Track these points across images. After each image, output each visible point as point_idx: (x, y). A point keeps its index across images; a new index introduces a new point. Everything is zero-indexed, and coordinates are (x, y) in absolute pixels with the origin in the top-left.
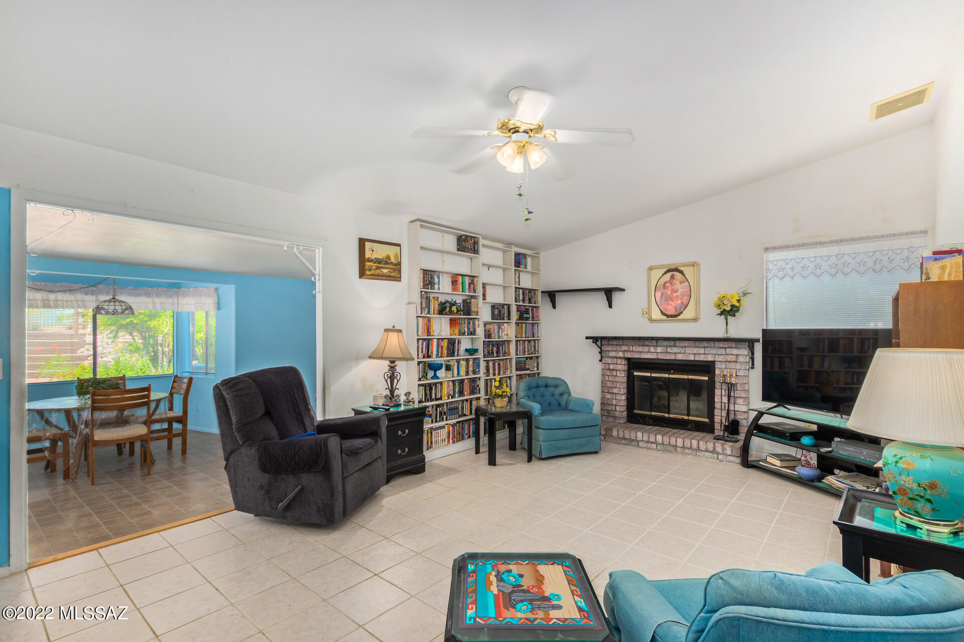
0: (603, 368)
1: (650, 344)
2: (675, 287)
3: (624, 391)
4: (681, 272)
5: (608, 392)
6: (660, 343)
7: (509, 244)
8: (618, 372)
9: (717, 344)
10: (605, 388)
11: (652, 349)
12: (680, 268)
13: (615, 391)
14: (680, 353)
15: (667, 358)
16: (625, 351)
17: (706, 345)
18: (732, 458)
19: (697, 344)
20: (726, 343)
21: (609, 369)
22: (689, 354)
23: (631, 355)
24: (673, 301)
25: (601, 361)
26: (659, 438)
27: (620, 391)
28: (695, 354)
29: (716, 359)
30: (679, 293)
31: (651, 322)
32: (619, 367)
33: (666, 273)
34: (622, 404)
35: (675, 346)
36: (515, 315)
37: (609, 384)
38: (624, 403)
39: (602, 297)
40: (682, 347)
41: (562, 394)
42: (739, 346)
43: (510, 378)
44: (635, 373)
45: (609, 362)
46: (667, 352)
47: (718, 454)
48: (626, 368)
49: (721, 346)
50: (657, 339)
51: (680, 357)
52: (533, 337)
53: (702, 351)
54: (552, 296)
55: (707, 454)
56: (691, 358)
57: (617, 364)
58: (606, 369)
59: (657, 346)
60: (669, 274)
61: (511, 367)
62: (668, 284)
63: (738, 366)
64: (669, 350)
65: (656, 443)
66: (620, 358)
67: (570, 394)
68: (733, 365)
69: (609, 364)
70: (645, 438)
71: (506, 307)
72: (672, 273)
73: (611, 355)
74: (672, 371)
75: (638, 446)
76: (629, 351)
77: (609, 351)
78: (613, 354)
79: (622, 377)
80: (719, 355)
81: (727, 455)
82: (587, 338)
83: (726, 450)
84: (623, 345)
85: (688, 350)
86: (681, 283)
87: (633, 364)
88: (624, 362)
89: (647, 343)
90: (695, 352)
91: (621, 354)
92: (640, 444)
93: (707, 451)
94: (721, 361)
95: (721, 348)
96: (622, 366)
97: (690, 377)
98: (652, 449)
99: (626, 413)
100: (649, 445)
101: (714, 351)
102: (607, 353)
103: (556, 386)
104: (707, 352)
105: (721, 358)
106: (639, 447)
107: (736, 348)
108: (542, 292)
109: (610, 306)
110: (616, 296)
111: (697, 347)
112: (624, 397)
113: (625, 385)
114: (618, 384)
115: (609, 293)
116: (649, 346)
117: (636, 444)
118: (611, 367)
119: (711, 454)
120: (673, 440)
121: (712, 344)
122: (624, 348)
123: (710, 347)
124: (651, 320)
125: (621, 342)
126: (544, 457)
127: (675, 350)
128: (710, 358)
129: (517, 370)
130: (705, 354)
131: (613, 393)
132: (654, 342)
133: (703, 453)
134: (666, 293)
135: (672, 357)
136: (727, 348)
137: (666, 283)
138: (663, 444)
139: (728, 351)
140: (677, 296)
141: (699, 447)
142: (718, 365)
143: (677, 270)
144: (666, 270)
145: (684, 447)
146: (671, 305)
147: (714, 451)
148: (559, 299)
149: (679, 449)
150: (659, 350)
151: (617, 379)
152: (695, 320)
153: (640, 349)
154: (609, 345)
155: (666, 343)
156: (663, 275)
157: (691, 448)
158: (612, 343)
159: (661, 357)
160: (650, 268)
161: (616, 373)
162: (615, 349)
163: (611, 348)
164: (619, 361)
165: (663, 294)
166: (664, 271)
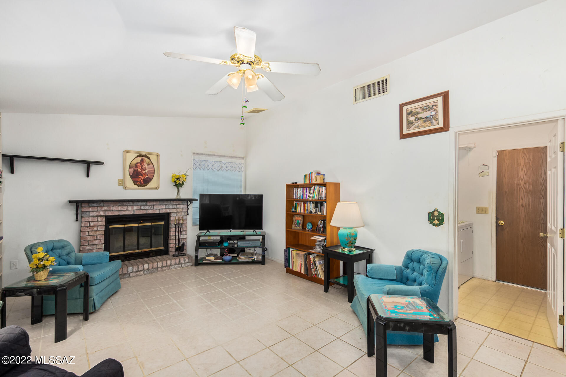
0: (82, 226)
1: (128, 204)
2: (144, 167)
4: (149, 158)
5: (88, 245)
8: (99, 227)
9: (172, 203)
10: (85, 242)
11: (130, 208)
12: (148, 155)
13: (96, 242)
14: (150, 209)
15: (141, 213)
16: (105, 211)
17: (166, 204)
18: (188, 264)
19: (161, 203)
20: (177, 202)
21: (90, 226)
22: (156, 209)
23: (111, 213)
24: (142, 176)
25: (76, 220)
26: (146, 266)
27: (101, 241)
28: (159, 209)
29: (172, 211)
30: (146, 171)
31: (126, 189)
32: (100, 223)
33: (137, 157)
35: (147, 205)
37: (89, 238)
39: (83, 167)
40: (151, 205)
41: (68, 254)
42: (183, 203)
44: (111, 227)
45: (90, 221)
46: (141, 209)
47: (182, 264)
48: (104, 223)
49: (174, 203)
50: (133, 201)
51: (150, 212)
53: (164, 207)
54: (11, 161)
55: (176, 266)
56: (157, 212)
57: (98, 221)
58: (86, 227)
59: (133, 206)
60: (140, 158)
62: (139, 164)
63: (183, 214)
64: (143, 208)
65: (144, 270)
66: (101, 216)
68: (180, 214)
69: (89, 222)
70: (135, 269)
72: (141, 158)
73: (91, 215)
74: (142, 222)
75: (129, 277)
76: (110, 210)
77: (89, 212)
78: (95, 214)
79: (101, 230)
80: (173, 209)
81: (186, 263)
82: (70, 202)
83: (186, 260)
84: (104, 206)
85: (155, 207)
86: (148, 165)
87: (110, 220)
88: (104, 219)
89: (125, 204)
90: (160, 208)
91: (102, 213)
92: (131, 275)
93: (176, 264)
94: (174, 212)
95: (175, 205)
96: (102, 222)
97: (153, 224)
98: (141, 275)
100: (138, 273)
101: (170, 207)
102: (88, 213)
103: (63, 247)
104: (167, 208)
105: (174, 211)
106: (131, 277)
107: (182, 204)
109: (88, 176)
110: (93, 169)
111: (161, 205)
112: (103, 246)
113: (103, 237)
114: (98, 236)
115: (88, 164)
116: (127, 206)
117: (128, 276)
118: (92, 224)
119: (178, 266)
120: (155, 265)
121: (169, 203)
122: (104, 208)
123: (169, 205)
125: (102, 204)
127: (147, 207)
128: (168, 211)
130: (165, 209)
131: (94, 245)
132: (131, 204)
133: (174, 266)
134: (138, 170)
135: (145, 212)
136: (178, 204)
137: (137, 163)
138: (148, 269)
139: (178, 206)
140: (145, 173)
141: (171, 264)
142: (172, 215)
143: (145, 156)
144: (138, 154)
145: (162, 267)
146: (140, 178)
147: (180, 263)
148: (17, 165)
149: (159, 269)
150: (135, 208)
151: (98, 233)
152: (157, 188)
153: (120, 208)
154: (90, 207)
155: (140, 204)
156: (136, 157)
157: (167, 266)
158: (93, 205)
159: (136, 213)
160: (126, 152)
161: (95, 229)
162: (96, 210)
163: (90, 209)
164: (100, 219)
165: (135, 170)
166: (136, 155)
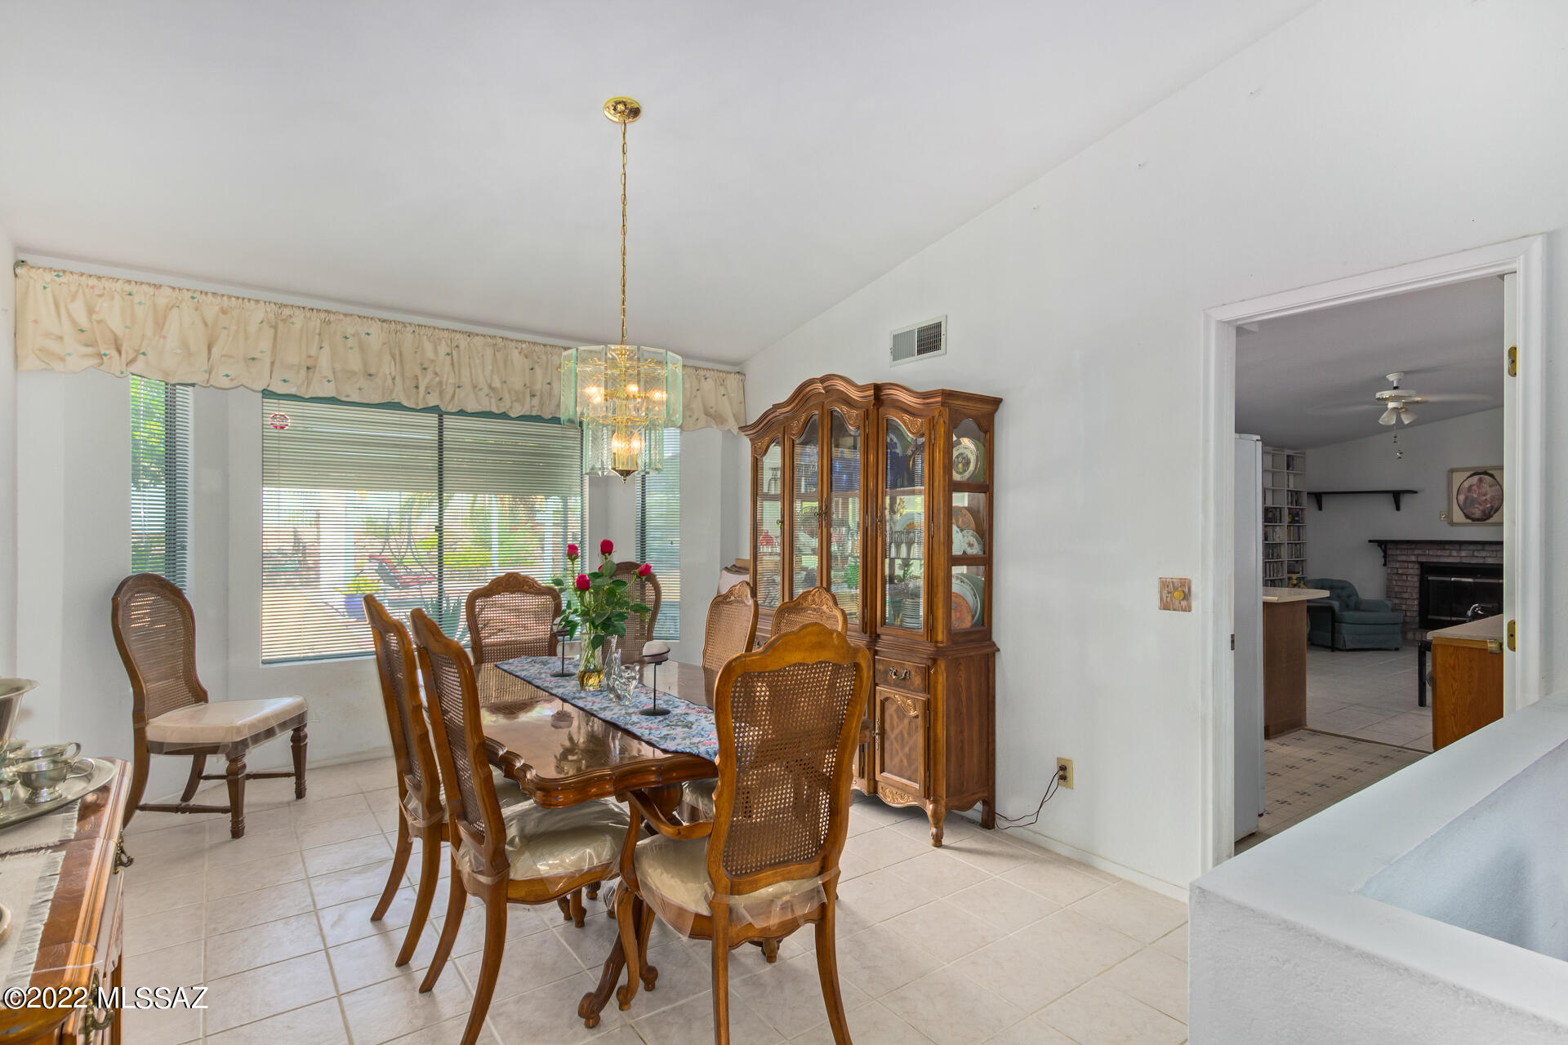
0: (1389, 571)
1: (1451, 548)
2: (1484, 491)
3: (1416, 596)
5: (1396, 598)
6: (1464, 547)
7: (1281, 447)
8: (1408, 576)
10: (1389, 591)
11: (1454, 553)
13: (1405, 595)
16: (1418, 555)
21: (1397, 574)
23: (1426, 559)
24: (1480, 505)
25: (1385, 565)
27: (1412, 596)
30: (1489, 497)
31: (1453, 526)
32: (1411, 571)
33: (1471, 476)
34: (1415, 609)
35: (1484, 550)
36: (1286, 518)
37: (1397, 589)
38: (1416, 608)
39: (1390, 499)
41: (1349, 596)
43: (1281, 580)
44: (1430, 578)
46: (1473, 556)
48: (1418, 572)
52: (1299, 540)
54: (1318, 498)
57: (1407, 568)
58: (1392, 574)
59: (1460, 550)
60: (1476, 478)
61: (1282, 568)
62: (1474, 488)
64: (1477, 554)
66: (1411, 562)
67: (1357, 595)
69: (1397, 568)
71: (1278, 510)
72: (1479, 477)
73: (1399, 559)
74: (1479, 576)
76: (1424, 555)
77: (1396, 555)
78: (1404, 558)
79: (1414, 581)
82: (1370, 541)
84: (1416, 549)
86: (1492, 487)
87: (1426, 569)
88: (1417, 566)
89: (1447, 547)
91: (1413, 558)
96: (1414, 570)
99: (1417, 619)
102: (1394, 557)
103: (1342, 588)
108: (1309, 493)
109: (1399, 509)
110: (1405, 500)
112: (1416, 602)
113: (1417, 590)
114: (1409, 589)
115: (1397, 496)
116: (1451, 550)
118: (1400, 571)
122: (1416, 552)
124: (1452, 524)
125: (1413, 546)
126: (1348, 648)
127: (1484, 554)
129: (1289, 573)
131: (1402, 598)
132: (1457, 547)
134: (1472, 496)
135: (1481, 561)
137: (1471, 486)
140: (1487, 500)
146: (1478, 508)
148: (1325, 501)
150: (1463, 554)
151: (1408, 584)
153: (1439, 553)
154: (1397, 549)
155: (1471, 547)
158: (1402, 547)
159: (1465, 561)
160: (1452, 471)
161: (1405, 578)
162: (1406, 553)
163: (1398, 552)
164: (1410, 565)
165: (1466, 498)
166: (1469, 474)
